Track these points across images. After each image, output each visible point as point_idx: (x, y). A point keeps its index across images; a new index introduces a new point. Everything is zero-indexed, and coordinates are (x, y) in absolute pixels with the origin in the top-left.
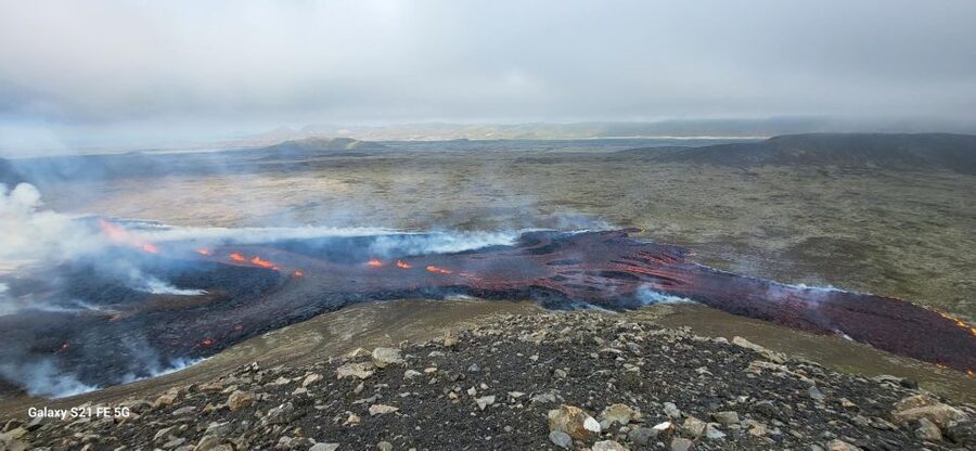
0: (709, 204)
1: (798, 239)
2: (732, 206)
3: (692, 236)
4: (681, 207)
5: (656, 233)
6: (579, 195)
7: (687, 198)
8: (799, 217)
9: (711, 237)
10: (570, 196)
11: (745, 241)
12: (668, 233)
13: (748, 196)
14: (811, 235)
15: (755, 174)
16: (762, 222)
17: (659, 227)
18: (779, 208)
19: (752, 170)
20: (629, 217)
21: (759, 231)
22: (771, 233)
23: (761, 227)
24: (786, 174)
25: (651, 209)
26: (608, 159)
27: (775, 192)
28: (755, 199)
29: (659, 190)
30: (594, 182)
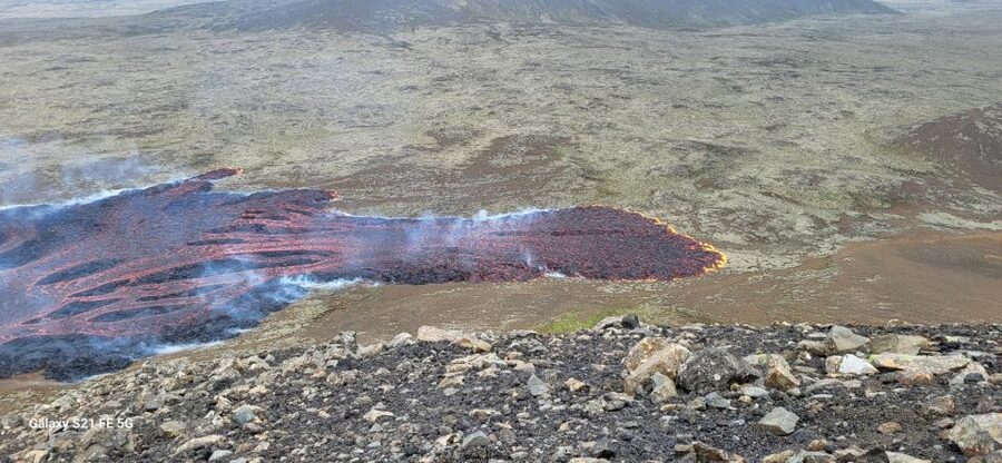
0: (346, 104)
1: (483, 144)
2: (382, 103)
3: (329, 167)
4: (301, 116)
5: (266, 171)
6: (83, 114)
7: (307, 98)
8: (477, 109)
9: (359, 163)
10: (60, 121)
11: (409, 160)
12: (287, 168)
13: (402, 83)
14: (494, 136)
15: (405, 45)
16: (428, 125)
17: (268, 158)
18: (449, 97)
19: (400, 37)
20: (207, 148)
21: (430, 139)
22: (444, 141)
23: (430, 133)
24: (447, 41)
25: (246, 126)
26: (132, 31)
27: (439, 73)
28: (414, 88)
29: (254, 88)
30: (111, 84)
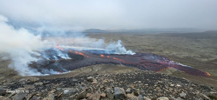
0: (185, 48)
1: (211, 59)
2: (192, 49)
3: (179, 56)
4: (177, 48)
5: (169, 54)
6: (149, 44)
7: (178, 46)
8: (212, 53)
9: (184, 56)
10: (147, 44)
11: (194, 58)
12: (172, 54)
13: (196, 46)
14: (215, 58)
15: (199, 41)
16: (200, 54)
17: (170, 53)
18: (206, 50)
19: (198, 40)
20: (162, 50)
21: (200, 56)
22: (203, 57)
23: (200, 55)
24: (209, 41)
25: (168, 48)
26: (157, 36)
27: (205, 46)
28: (199, 48)
29: (171, 44)
30: (153, 41)
